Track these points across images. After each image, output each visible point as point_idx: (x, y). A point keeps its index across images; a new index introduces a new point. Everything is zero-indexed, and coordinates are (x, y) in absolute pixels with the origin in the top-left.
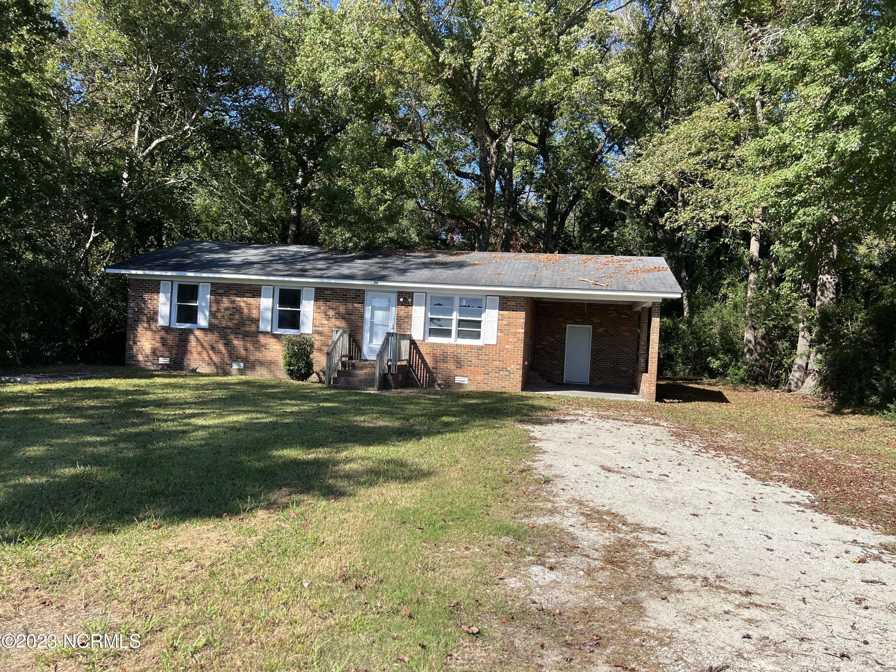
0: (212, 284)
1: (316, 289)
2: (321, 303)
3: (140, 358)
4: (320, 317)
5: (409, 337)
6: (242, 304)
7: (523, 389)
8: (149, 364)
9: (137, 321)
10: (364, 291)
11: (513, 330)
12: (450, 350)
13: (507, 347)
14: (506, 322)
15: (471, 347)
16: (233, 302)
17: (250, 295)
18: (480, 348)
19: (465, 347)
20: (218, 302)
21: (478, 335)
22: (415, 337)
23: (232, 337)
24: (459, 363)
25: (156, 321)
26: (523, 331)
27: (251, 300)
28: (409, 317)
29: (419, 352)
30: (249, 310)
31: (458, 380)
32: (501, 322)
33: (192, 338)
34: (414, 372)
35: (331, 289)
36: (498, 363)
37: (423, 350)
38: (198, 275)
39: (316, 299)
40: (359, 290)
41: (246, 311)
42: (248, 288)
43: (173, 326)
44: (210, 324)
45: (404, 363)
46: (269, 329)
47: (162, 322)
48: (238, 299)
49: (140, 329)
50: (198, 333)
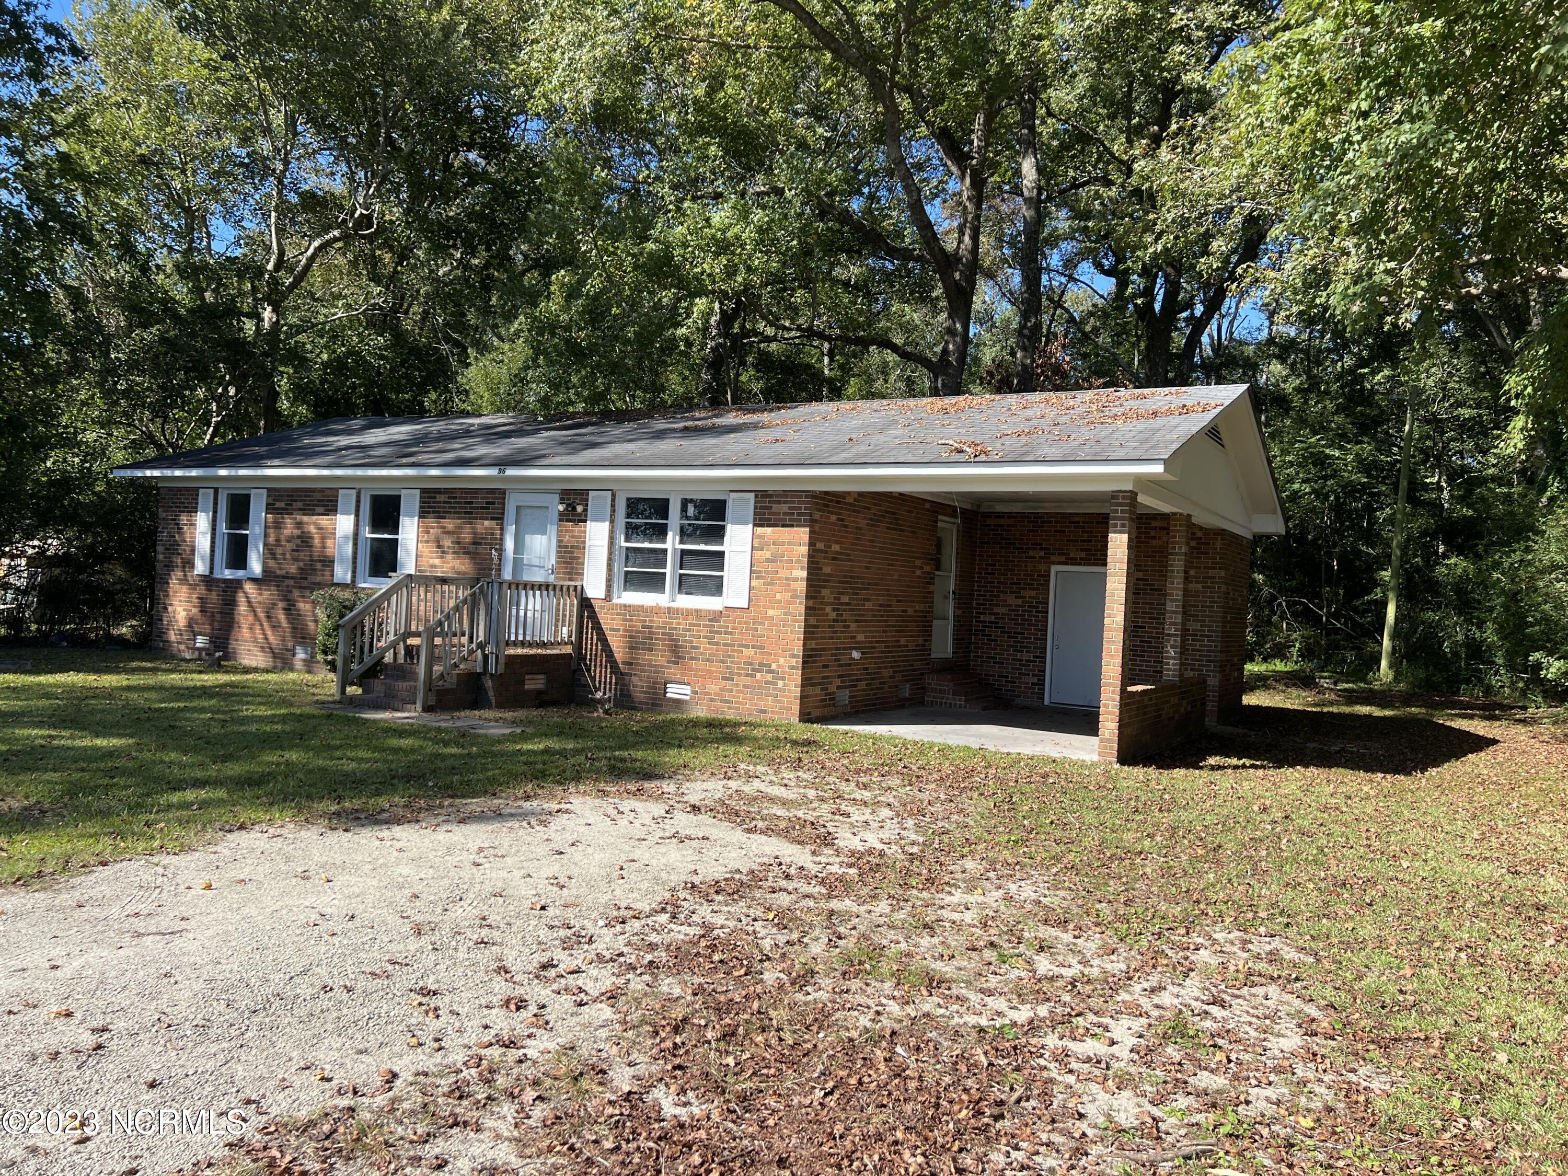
0: (269, 490)
1: (424, 491)
2: (431, 521)
3: (173, 637)
4: (427, 550)
5: (580, 593)
6: (312, 529)
7: (806, 717)
8: (182, 647)
9: (170, 567)
10: (503, 492)
11: (783, 573)
12: (658, 621)
13: (770, 612)
14: (768, 555)
15: (697, 613)
16: (299, 525)
17: (320, 510)
18: (715, 616)
19: (687, 613)
20: (278, 526)
21: (716, 587)
22: (590, 593)
23: (296, 593)
24: (677, 652)
25: (192, 566)
26: (804, 574)
27: (324, 521)
28: (581, 546)
29: (598, 627)
30: (323, 538)
31: (674, 691)
32: (758, 553)
33: (241, 598)
34: (589, 671)
35: (446, 491)
36: (752, 652)
37: (605, 620)
38: (233, 472)
39: (423, 515)
40: (492, 491)
41: (317, 541)
42: (318, 496)
43: (217, 575)
44: (264, 571)
45: (568, 650)
46: (348, 579)
47: (200, 567)
48: (305, 519)
49: (174, 583)
50: (249, 587)
